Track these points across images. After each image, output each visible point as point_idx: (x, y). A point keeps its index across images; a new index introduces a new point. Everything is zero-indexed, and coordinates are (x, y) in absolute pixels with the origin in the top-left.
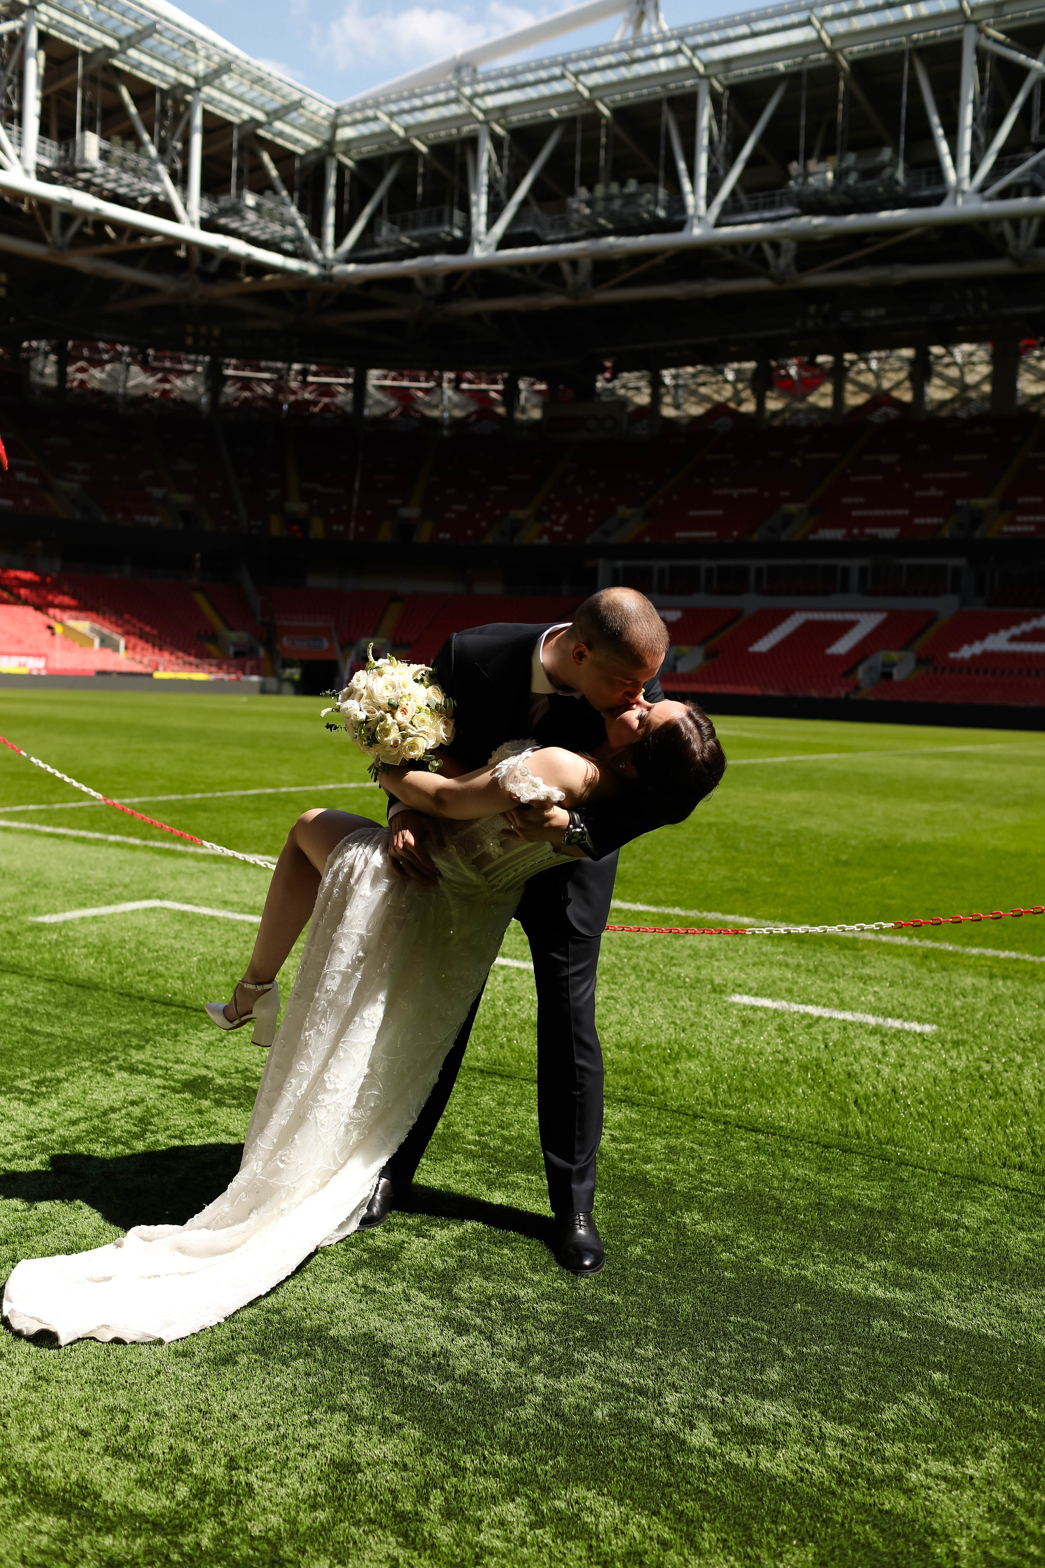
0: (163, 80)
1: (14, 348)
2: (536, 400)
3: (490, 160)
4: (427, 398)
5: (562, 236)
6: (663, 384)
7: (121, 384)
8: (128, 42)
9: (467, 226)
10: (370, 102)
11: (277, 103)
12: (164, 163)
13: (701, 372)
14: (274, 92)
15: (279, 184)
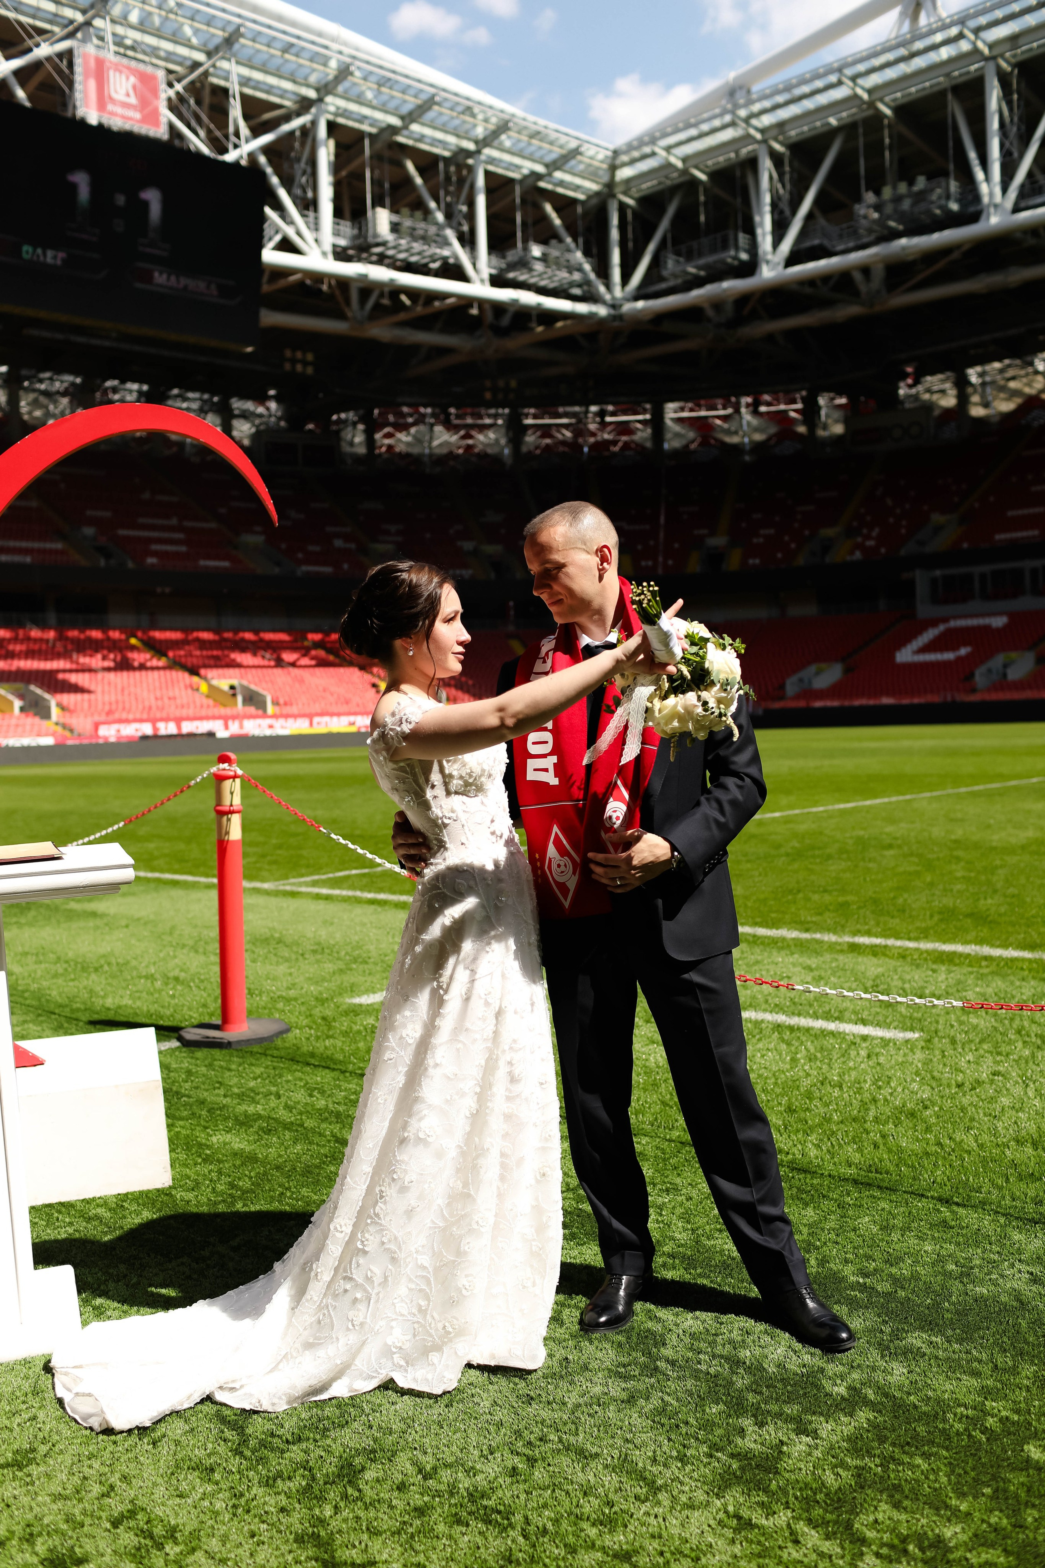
0: (445, 149)
1: (324, 422)
2: (837, 414)
3: (771, 178)
4: (726, 426)
5: (851, 244)
6: (969, 383)
7: (426, 444)
8: (409, 118)
9: (753, 248)
10: (646, 139)
11: (556, 153)
12: (452, 227)
13: (1009, 366)
14: (551, 143)
15: (563, 232)
